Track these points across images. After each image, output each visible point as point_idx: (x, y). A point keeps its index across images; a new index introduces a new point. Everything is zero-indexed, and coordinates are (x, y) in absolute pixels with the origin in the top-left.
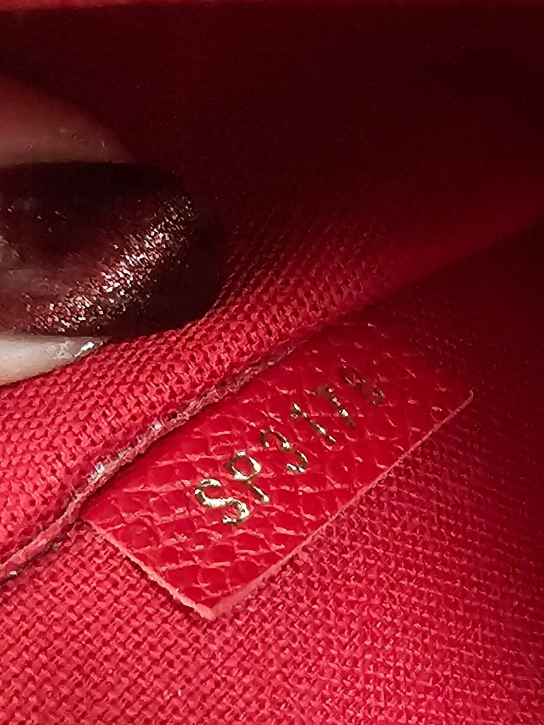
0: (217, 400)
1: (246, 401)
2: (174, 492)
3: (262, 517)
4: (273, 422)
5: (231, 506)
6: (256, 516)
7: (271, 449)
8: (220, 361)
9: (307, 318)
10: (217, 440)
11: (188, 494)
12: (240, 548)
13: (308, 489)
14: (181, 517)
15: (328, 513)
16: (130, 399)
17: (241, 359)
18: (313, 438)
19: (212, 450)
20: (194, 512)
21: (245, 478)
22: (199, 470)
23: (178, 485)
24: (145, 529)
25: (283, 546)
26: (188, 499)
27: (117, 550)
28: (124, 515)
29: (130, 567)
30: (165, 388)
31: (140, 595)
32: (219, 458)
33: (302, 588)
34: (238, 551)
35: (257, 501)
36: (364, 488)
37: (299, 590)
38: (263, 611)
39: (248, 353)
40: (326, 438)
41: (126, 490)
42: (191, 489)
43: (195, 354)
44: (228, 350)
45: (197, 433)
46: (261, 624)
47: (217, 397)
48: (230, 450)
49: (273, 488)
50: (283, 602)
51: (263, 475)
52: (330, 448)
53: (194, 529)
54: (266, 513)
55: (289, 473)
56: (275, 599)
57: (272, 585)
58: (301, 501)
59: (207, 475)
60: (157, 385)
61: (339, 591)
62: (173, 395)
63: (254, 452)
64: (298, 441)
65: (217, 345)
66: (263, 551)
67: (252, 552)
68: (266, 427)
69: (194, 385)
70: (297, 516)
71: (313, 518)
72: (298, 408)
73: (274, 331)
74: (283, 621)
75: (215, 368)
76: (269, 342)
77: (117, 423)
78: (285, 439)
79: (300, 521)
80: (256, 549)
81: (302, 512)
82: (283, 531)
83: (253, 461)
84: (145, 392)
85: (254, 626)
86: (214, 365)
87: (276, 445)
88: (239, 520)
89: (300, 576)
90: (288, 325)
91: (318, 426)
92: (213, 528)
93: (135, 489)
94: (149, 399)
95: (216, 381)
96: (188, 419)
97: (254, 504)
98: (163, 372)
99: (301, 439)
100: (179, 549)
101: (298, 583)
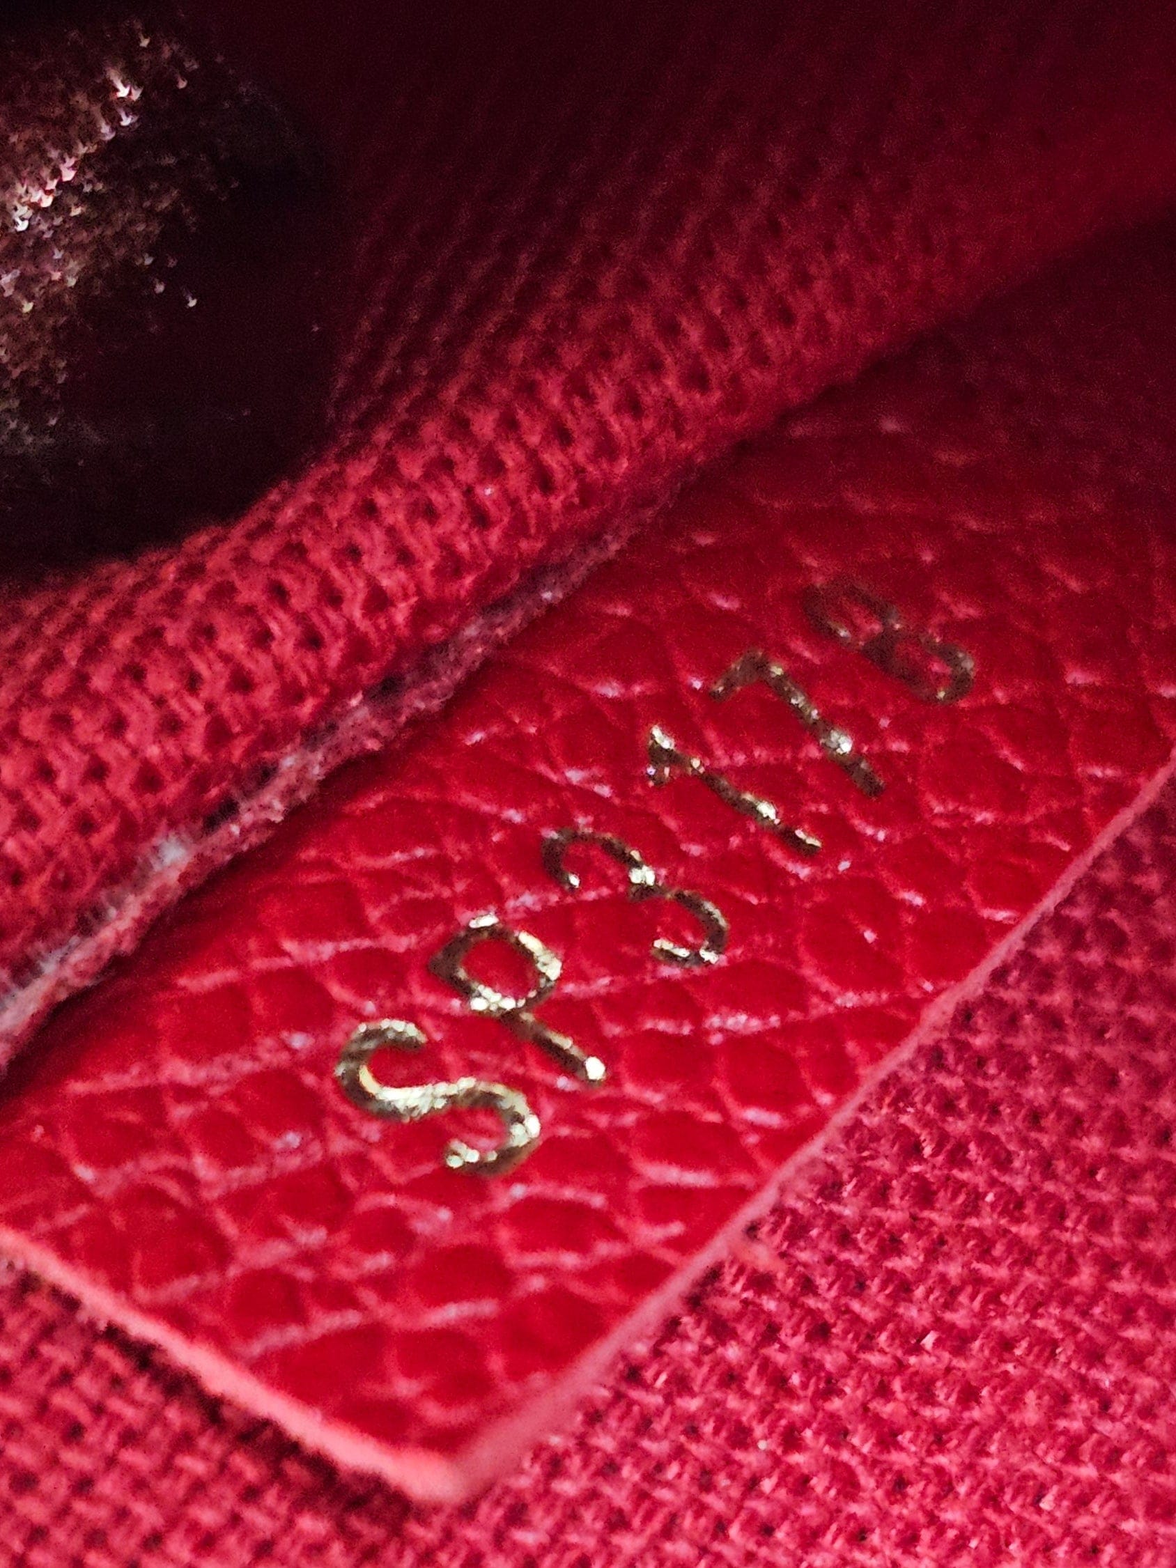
0: (372, 745)
1: (478, 737)
2: (253, 1079)
3: (586, 1134)
4: (585, 799)
5: (472, 1111)
6: (564, 1131)
7: (591, 895)
8: (378, 601)
9: (674, 419)
10: (389, 881)
11: (310, 1079)
12: (526, 1246)
13: (740, 1021)
14: (295, 1162)
15: (825, 1099)
16: (65, 757)
17: (451, 589)
18: (735, 841)
19: (374, 914)
20: (340, 1145)
21: (509, 1004)
22: (338, 992)
23: (268, 1054)
24: (170, 1215)
25: (676, 1229)
26: (313, 1096)
27: (71, 1303)
28: (85, 1173)
29: (118, 1365)
30: (189, 709)
31: (167, 1468)
32: (403, 943)
33: (745, 1395)
34: (515, 1259)
35: (563, 1083)
36: (943, 997)
37: (733, 1402)
38: (607, 1490)
39: (475, 564)
40: (785, 838)
41: (79, 1087)
42: (320, 1062)
43: (287, 580)
44: (404, 557)
45: (316, 865)
46: (604, 1542)
47: (374, 734)
48: (443, 911)
49: (614, 1030)
50: (679, 1453)
51: (570, 988)
52: (804, 872)
53: (346, 1198)
54: (603, 1121)
55: (666, 971)
56: (646, 1444)
57: (636, 1394)
58: (721, 1064)
59: (370, 1007)
60: (160, 702)
61: (884, 1392)
62: (218, 734)
63: (528, 911)
64: (684, 857)
65: (362, 540)
66: (605, 1249)
67: (570, 1260)
68: (562, 820)
69: (291, 694)
70: (713, 1117)
71: (772, 1119)
72: (667, 743)
73: (559, 476)
74: (687, 1522)
75: (363, 625)
76: (544, 516)
77: (24, 847)
78: (636, 855)
79: (727, 1134)
80: (583, 1248)
81: (730, 1102)
82: (672, 1175)
83: (530, 942)
84: (117, 726)
85: (583, 1546)
86: (357, 614)
87: (604, 880)
88: (507, 1154)
89: (733, 1352)
90: (607, 448)
91: (748, 797)
92: (415, 1189)
93: (111, 1082)
94: (134, 752)
95: (365, 673)
96: (278, 819)
97: (553, 1092)
98: (176, 653)
99: (695, 850)
100: (305, 1274)
101: (731, 1378)
